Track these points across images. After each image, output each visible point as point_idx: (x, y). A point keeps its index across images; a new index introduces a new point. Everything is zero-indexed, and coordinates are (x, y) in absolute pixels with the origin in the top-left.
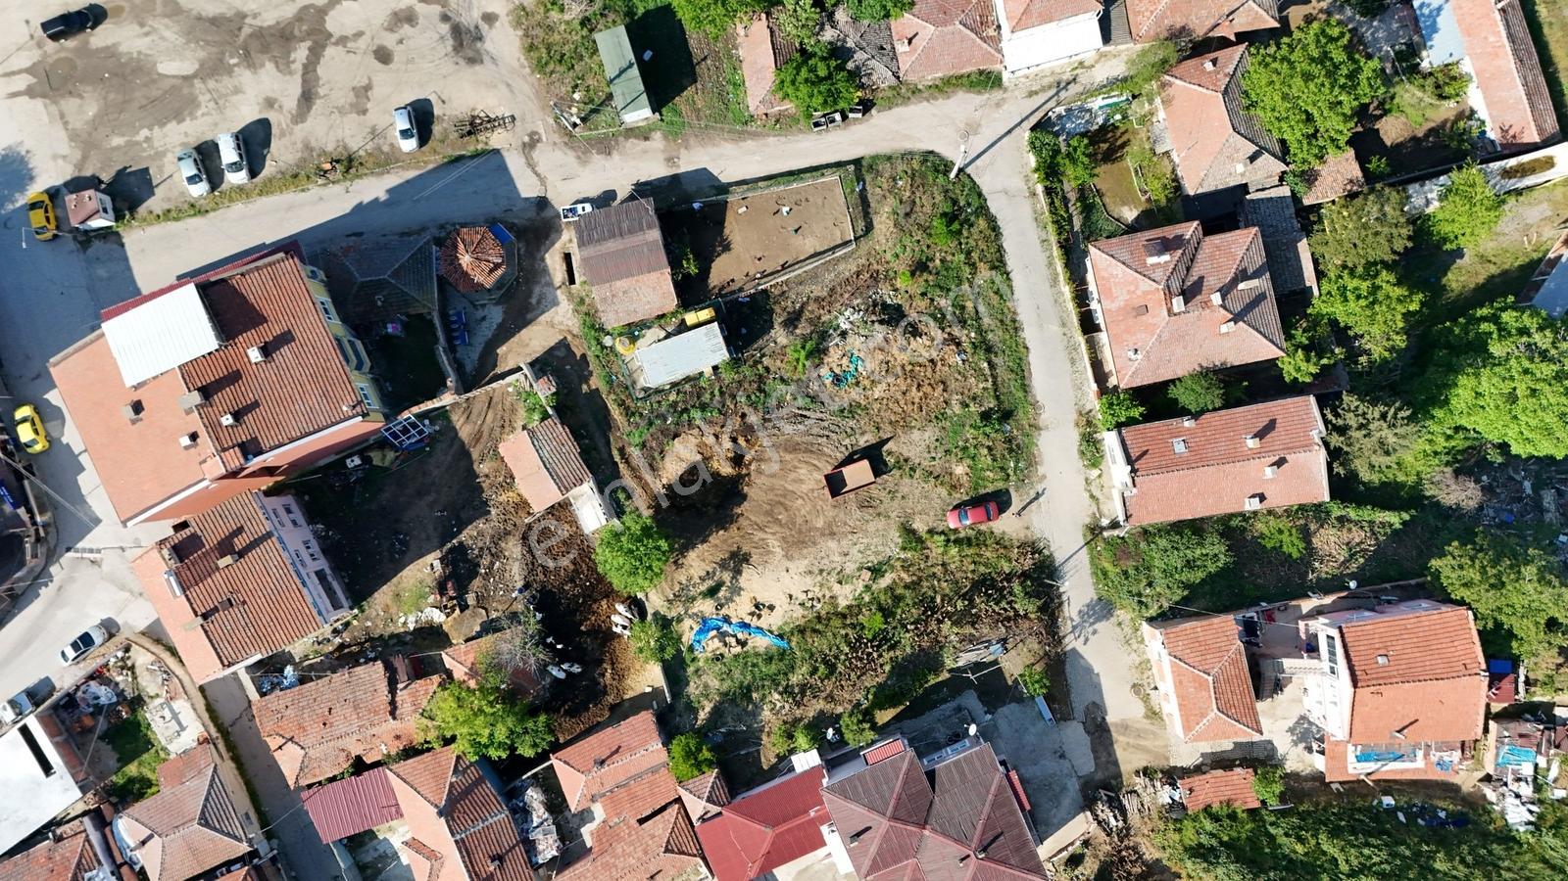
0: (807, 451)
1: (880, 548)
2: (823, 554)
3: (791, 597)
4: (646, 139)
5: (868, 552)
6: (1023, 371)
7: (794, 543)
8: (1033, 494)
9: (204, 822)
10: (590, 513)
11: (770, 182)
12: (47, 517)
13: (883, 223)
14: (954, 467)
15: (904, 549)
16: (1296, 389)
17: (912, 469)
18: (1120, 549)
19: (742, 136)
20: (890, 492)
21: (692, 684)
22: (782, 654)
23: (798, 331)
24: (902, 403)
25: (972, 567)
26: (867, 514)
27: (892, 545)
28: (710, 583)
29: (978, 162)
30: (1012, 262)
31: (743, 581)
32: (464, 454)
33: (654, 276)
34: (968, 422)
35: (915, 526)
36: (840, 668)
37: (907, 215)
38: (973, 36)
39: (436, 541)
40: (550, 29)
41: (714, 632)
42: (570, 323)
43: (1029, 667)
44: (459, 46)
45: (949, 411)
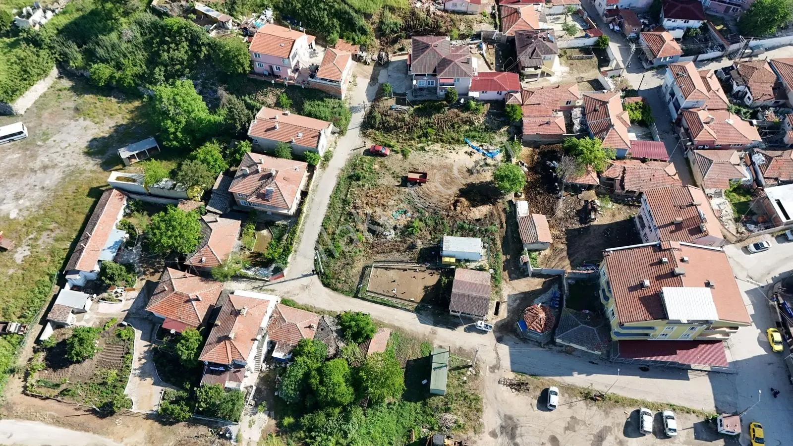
0: (429, 195)
1: (417, 155)
2: (439, 161)
3: (457, 153)
5: (422, 155)
6: (336, 190)
7: (448, 168)
8: (355, 151)
9: (711, 162)
10: (523, 207)
11: (395, 305)
12: (771, 303)
13: (358, 267)
14: (378, 169)
15: (409, 151)
16: (251, 140)
17: (393, 173)
18: (336, 123)
21: (505, 140)
22: (468, 137)
23: (412, 241)
24: (385, 195)
25: (389, 137)
27: (413, 154)
28: (485, 168)
30: (318, 229)
31: (473, 164)
32: (570, 255)
33: (461, 282)
34: (365, 180)
35: (402, 157)
36: (450, 124)
37: (348, 264)
38: (284, 317)
39: (591, 228)
40: (466, 416)
41: (490, 152)
42: (505, 286)
43: (387, 100)
44: (514, 428)
45: (370, 185)
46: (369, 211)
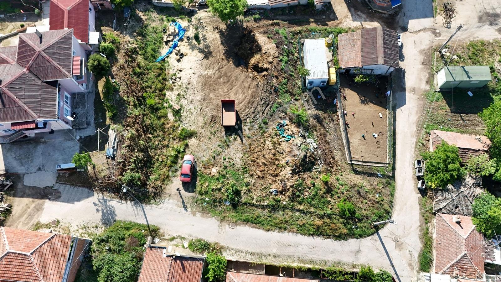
0: (250, 101)
1: (188, 119)
2: (196, 92)
3: (181, 71)
4: (427, 82)
5: (188, 113)
6: (256, 223)
7: (206, 81)
13: (357, 179)
14: (217, 168)
15: (183, 130)
19: (420, 126)
20: (215, 132)
21: (158, 16)
22: (154, 57)
23: (312, 119)
24: (259, 153)
25: (160, 160)
26: (208, 119)
27: (187, 125)
28: (201, 38)
29: (379, 242)
30: (318, 241)
31: (196, 52)
33: (359, 59)
34: (238, 184)
35: (193, 139)
36: (135, 79)
37: (359, 193)
38: (455, 261)
41: (177, 31)
42: (344, 24)
43: (94, 167)
44: (488, 15)
45: (247, 175)
46: (287, 172)
